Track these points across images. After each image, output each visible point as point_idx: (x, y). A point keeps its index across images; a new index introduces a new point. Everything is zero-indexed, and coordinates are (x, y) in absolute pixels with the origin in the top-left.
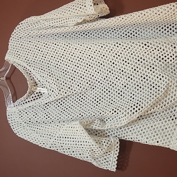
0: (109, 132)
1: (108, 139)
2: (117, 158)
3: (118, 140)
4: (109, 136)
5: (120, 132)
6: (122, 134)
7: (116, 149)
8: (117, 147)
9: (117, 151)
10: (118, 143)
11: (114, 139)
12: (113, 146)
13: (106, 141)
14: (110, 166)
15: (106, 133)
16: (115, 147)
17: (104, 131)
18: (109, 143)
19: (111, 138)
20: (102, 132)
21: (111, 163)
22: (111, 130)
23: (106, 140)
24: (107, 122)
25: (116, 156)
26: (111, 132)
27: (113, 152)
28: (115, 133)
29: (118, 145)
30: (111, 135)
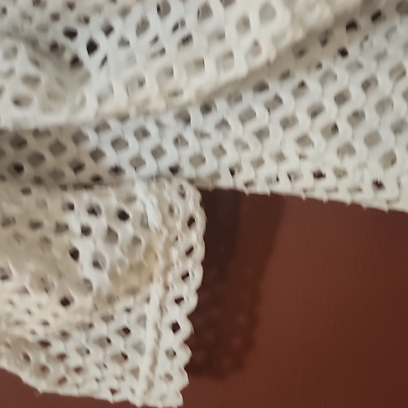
0: (118, 144)
1: (110, 200)
2: (186, 328)
3: (192, 205)
4: (116, 170)
5: (201, 135)
6: (220, 151)
7: (178, 271)
8: (190, 251)
9: (185, 276)
10: (191, 222)
11: (161, 199)
12: (159, 247)
13: (98, 225)
14: (140, 386)
15: (97, 155)
16: (175, 254)
17: (78, 137)
18: (126, 231)
19: (139, 190)
20: (57, 148)
21: (144, 363)
22: (132, 125)
23: (93, 211)
24: (90, 62)
25: (179, 314)
26: (131, 139)
27: (156, 290)
28: (169, 146)
29: (195, 237)
30: (137, 163)
